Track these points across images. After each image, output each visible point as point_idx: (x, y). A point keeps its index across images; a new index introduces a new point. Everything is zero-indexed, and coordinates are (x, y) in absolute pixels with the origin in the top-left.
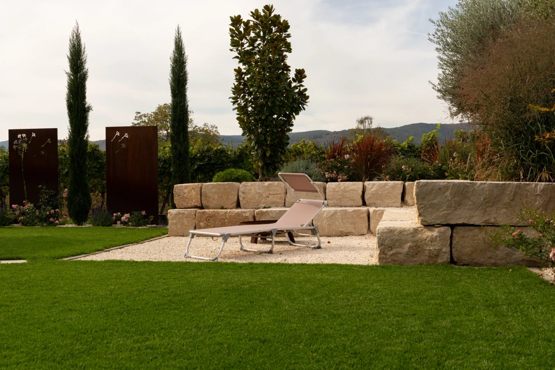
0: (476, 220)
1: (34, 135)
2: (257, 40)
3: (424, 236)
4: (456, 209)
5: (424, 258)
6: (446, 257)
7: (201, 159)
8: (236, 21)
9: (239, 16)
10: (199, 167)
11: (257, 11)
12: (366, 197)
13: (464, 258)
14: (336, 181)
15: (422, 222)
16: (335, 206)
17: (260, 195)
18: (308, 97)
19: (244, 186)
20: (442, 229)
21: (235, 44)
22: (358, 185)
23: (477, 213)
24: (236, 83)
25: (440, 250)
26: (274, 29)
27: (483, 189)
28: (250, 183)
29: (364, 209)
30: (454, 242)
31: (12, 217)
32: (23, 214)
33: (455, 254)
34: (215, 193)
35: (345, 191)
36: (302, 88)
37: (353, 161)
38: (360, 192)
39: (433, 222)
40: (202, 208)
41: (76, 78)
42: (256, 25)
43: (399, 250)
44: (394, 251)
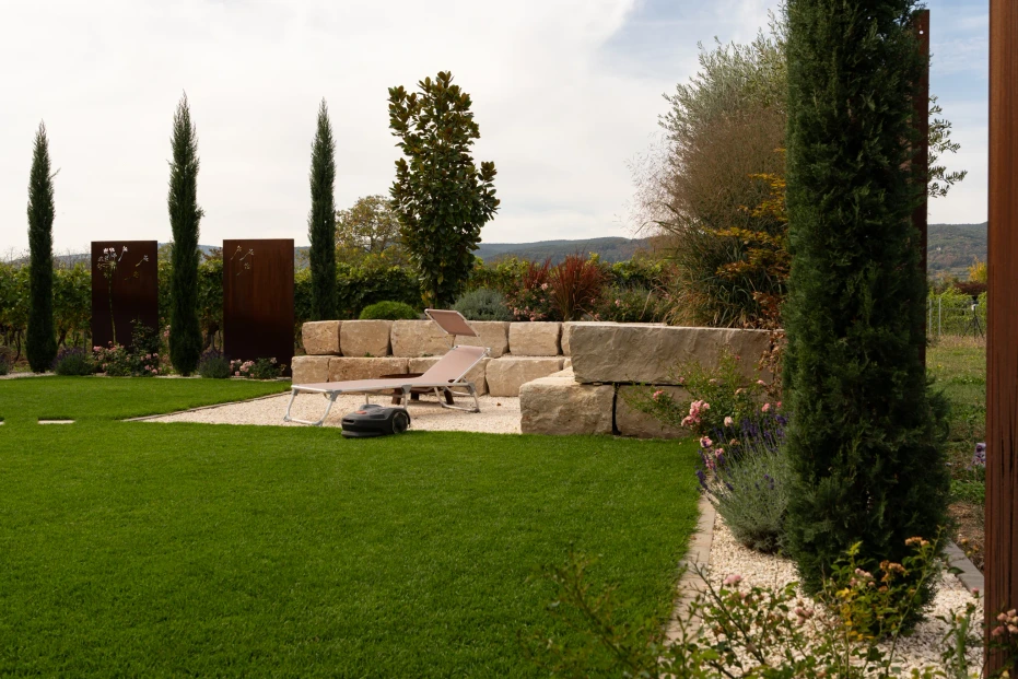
0: (645, 378)
1: (125, 249)
2: (429, 121)
3: (580, 397)
4: (621, 362)
5: (578, 426)
6: (606, 426)
7: (370, 286)
8: (397, 94)
9: (402, 88)
11: (428, 80)
12: (563, 342)
13: (630, 426)
14: (528, 319)
15: (577, 378)
16: (521, 355)
17: (420, 338)
18: (498, 202)
19: (398, 325)
20: (603, 388)
21: (395, 124)
22: (554, 326)
23: (649, 367)
24: (398, 181)
25: (599, 416)
26: (451, 106)
27: (656, 336)
28: (405, 322)
30: (618, 405)
31: (93, 362)
32: (109, 359)
33: (618, 421)
34: (358, 334)
35: (533, 334)
36: (489, 189)
37: (553, 292)
38: (555, 336)
39: (591, 379)
40: (341, 355)
41: (182, 170)
42: (426, 101)
43: (547, 415)
44: (541, 416)
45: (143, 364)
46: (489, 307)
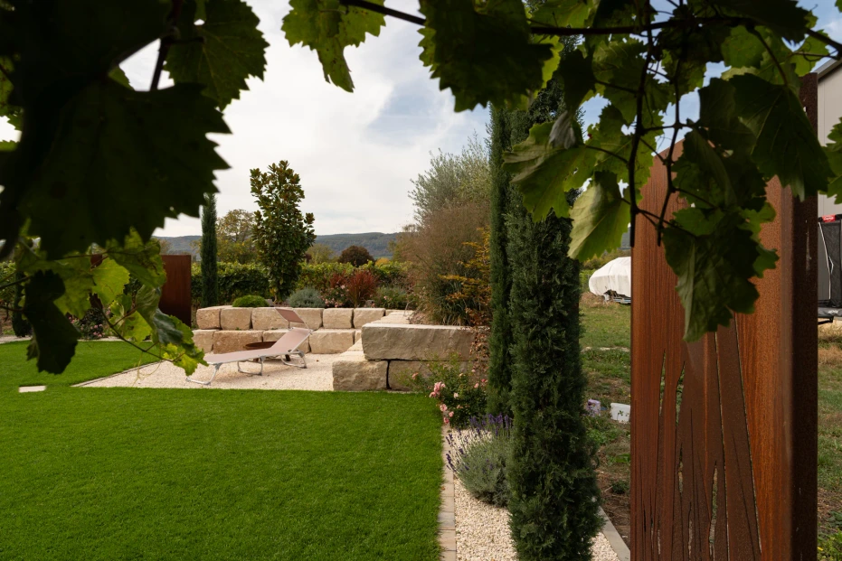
0: (406, 356)
2: (274, 189)
3: (368, 368)
4: (391, 348)
5: (367, 385)
6: (383, 384)
7: (237, 278)
8: (255, 173)
9: (258, 169)
10: (236, 285)
11: (274, 165)
12: (354, 321)
13: (397, 385)
14: (334, 307)
15: (366, 357)
16: (330, 328)
17: (269, 319)
18: (315, 237)
19: (257, 311)
20: (381, 363)
21: (254, 190)
22: (349, 311)
23: (407, 351)
25: (378, 379)
26: (288, 181)
28: (260, 308)
29: (351, 331)
30: (390, 372)
33: (390, 382)
34: (232, 317)
35: (337, 317)
36: (310, 229)
37: (348, 290)
38: (350, 317)
39: (374, 357)
40: (221, 329)
42: (273, 177)
43: (349, 379)
44: (345, 379)
45: (92, 331)
46: (310, 299)
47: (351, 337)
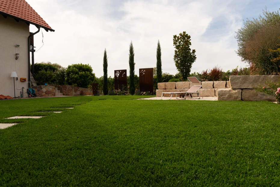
0: (250, 87)
1: (121, 71)
2: (181, 42)
3: (233, 92)
4: (243, 84)
5: (232, 99)
6: (240, 98)
7: (165, 78)
8: (175, 37)
9: (176, 35)
11: (181, 33)
12: (214, 86)
13: (246, 99)
14: (205, 81)
15: (232, 88)
16: (205, 88)
17: (182, 85)
18: (196, 58)
19: (177, 83)
20: (239, 90)
21: (175, 43)
22: (212, 82)
24: (175, 55)
25: (238, 96)
26: (186, 38)
27: (252, 77)
28: (179, 82)
29: (214, 89)
30: (242, 94)
31: (115, 93)
32: (118, 92)
33: (243, 98)
34: (169, 85)
35: (207, 84)
36: (194, 55)
37: (210, 75)
38: (212, 84)
39: (236, 88)
40: (165, 89)
41: (131, 56)
42: (181, 38)
43: (224, 96)
47: (214, 91)
